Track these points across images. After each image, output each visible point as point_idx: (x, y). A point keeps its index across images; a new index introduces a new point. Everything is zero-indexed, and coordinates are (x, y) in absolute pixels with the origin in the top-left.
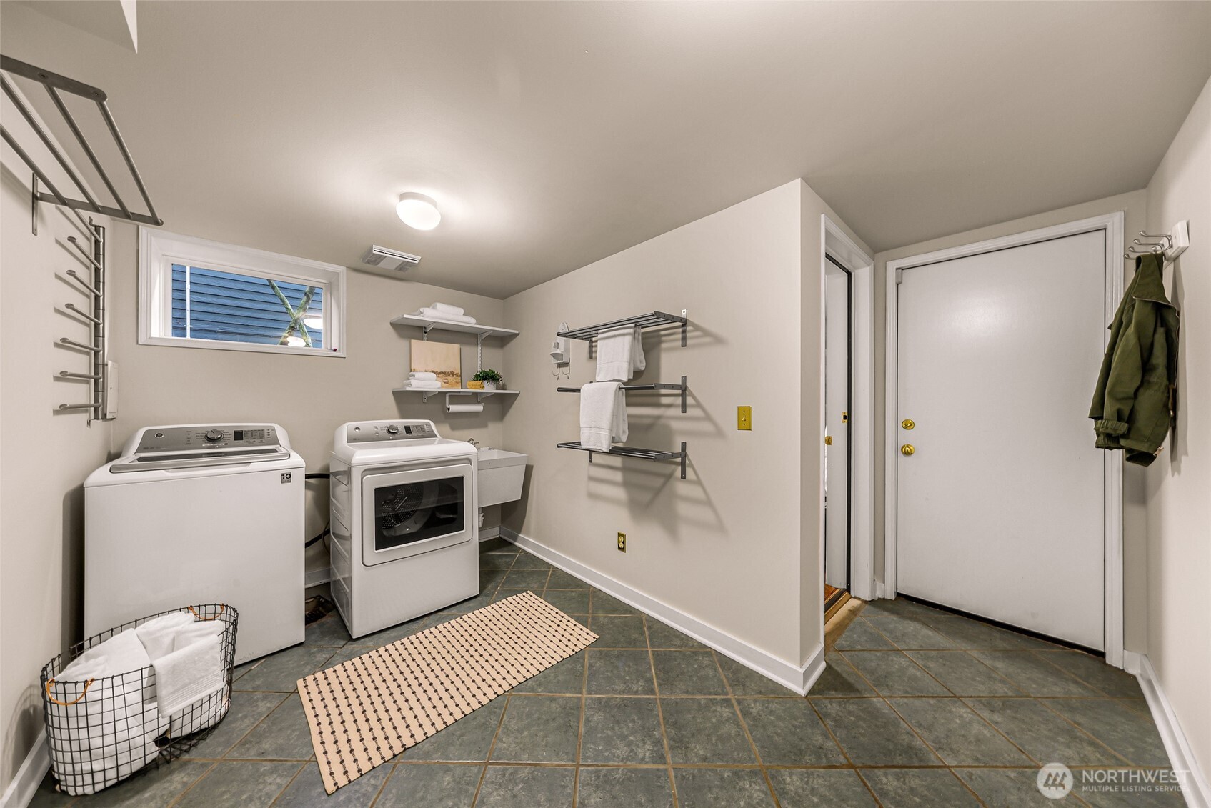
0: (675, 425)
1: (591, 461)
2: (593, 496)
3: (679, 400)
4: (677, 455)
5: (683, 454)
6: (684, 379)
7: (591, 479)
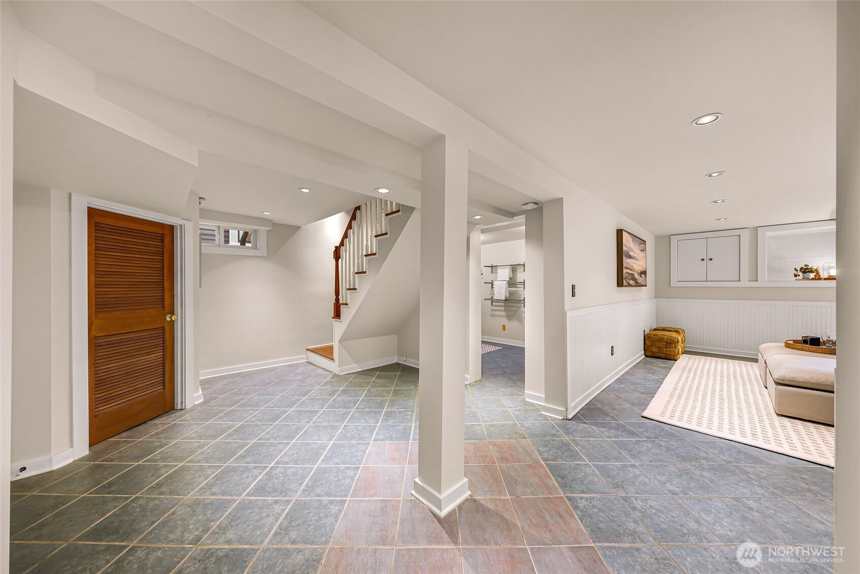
0: (521, 293)
1: (492, 305)
2: (492, 315)
3: (523, 286)
4: (522, 300)
5: (524, 300)
6: (524, 280)
7: (492, 310)
